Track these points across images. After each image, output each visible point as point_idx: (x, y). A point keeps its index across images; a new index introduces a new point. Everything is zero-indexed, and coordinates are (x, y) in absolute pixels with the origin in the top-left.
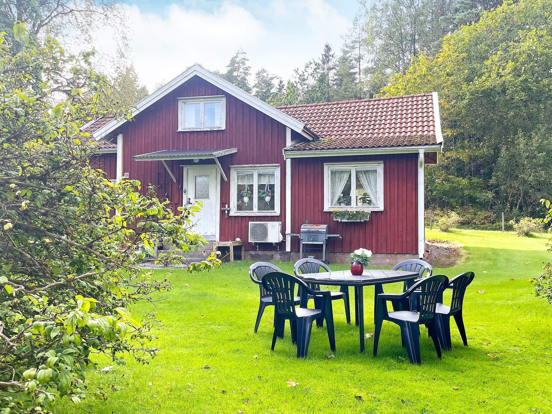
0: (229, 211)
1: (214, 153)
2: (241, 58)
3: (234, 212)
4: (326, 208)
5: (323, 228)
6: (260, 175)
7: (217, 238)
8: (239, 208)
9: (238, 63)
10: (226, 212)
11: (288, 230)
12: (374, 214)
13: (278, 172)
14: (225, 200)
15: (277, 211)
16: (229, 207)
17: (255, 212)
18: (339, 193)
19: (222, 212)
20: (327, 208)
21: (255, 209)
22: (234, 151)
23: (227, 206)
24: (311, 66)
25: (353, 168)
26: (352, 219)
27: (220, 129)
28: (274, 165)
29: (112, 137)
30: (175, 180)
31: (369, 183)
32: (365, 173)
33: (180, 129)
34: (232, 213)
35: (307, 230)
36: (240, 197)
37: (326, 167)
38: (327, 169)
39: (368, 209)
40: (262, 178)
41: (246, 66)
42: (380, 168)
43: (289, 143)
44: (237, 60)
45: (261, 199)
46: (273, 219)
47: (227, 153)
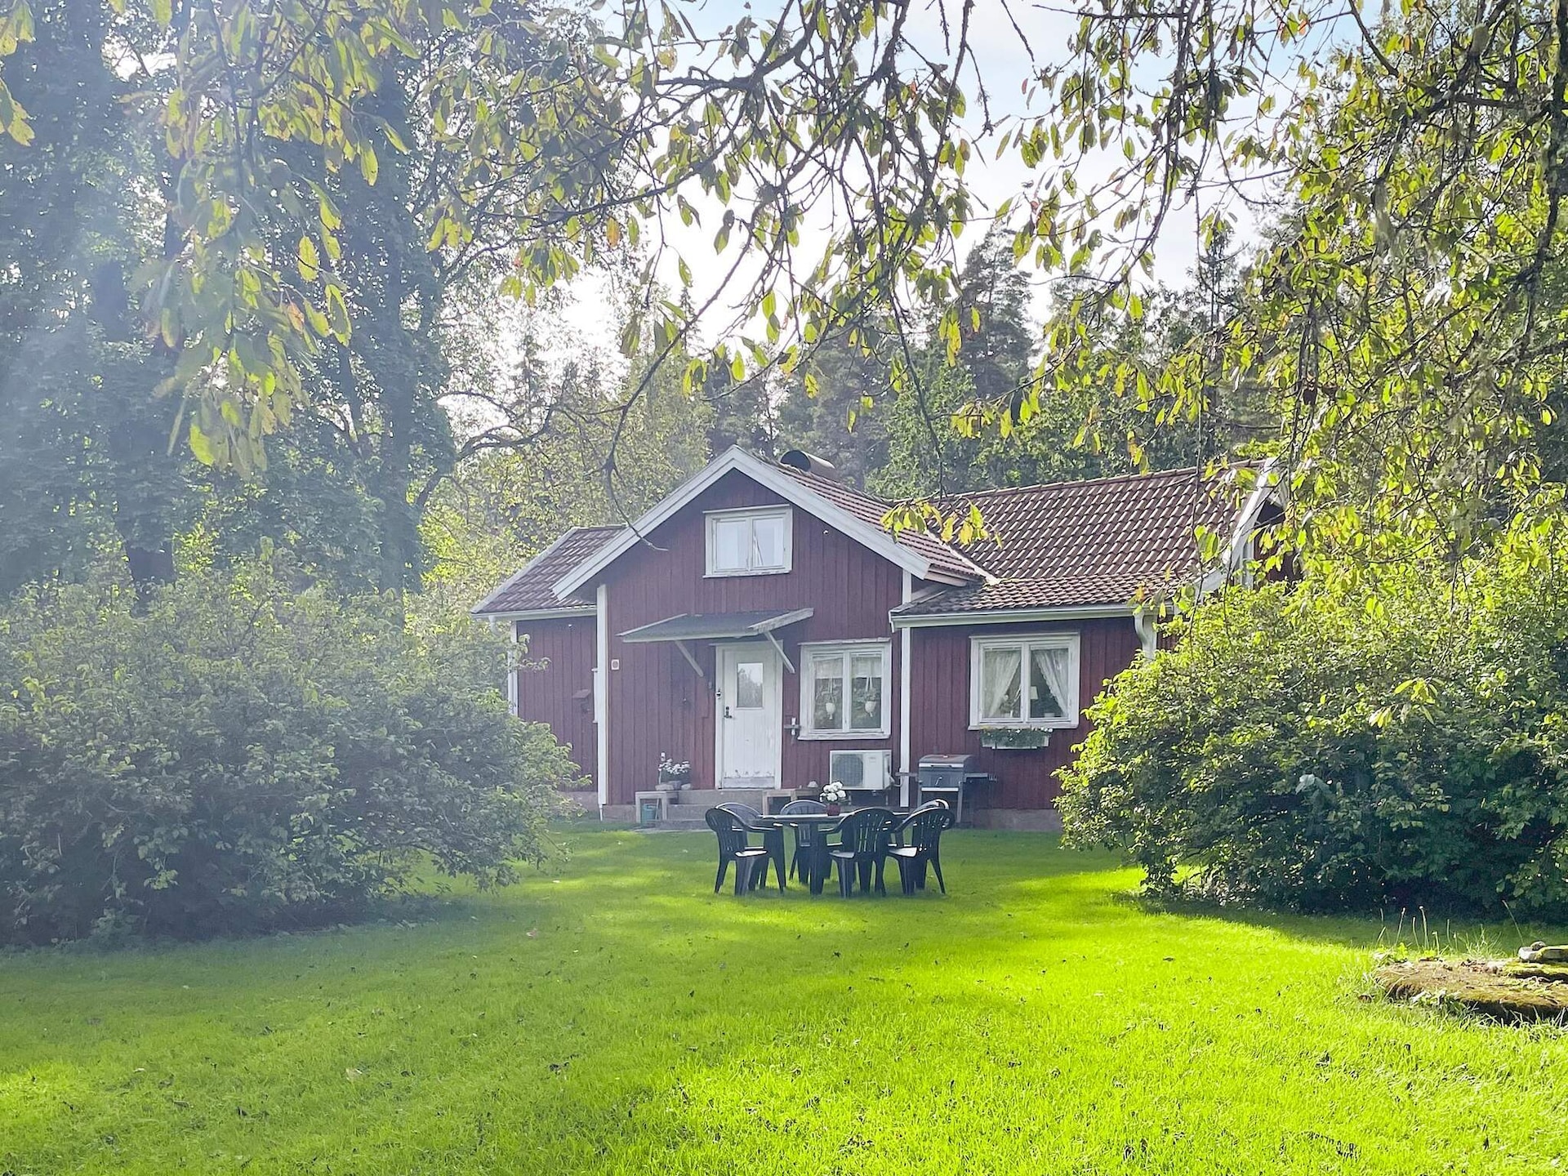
0: (798, 731)
1: (755, 626)
2: (1000, 249)
3: (808, 732)
4: (974, 723)
5: (958, 761)
6: (855, 660)
7: (778, 783)
8: (819, 725)
9: (991, 265)
10: (793, 733)
11: (905, 766)
12: (1060, 735)
13: (886, 654)
14: (791, 708)
15: (885, 730)
16: (798, 722)
17: (846, 731)
18: (1000, 694)
19: (786, 733)
20: (976, 721)
21: (846, 726)
22: (806, 614)
23: (794, 720)
24: (1156, 301)
25: (1025, 645)
26: (1013, 743)
27: (781, 571)
28: (880, 639)
29: (587, 591)
30: (700, 673)
31: (1056, 674)
32: (1049, 655)
33: (709, 574)
34: (804, 735)
35: (929, 765)
36: (819, 704)
37: (974, 644)
38: (978, 649)
39: (1048, 723)
40: (860, 665)
41: (1014, 272)
42: (1073, 645)
43: (908, 596)
44: (988, 255)
45: (857, 706)
46: (876, 744)
47: (786, 622)
